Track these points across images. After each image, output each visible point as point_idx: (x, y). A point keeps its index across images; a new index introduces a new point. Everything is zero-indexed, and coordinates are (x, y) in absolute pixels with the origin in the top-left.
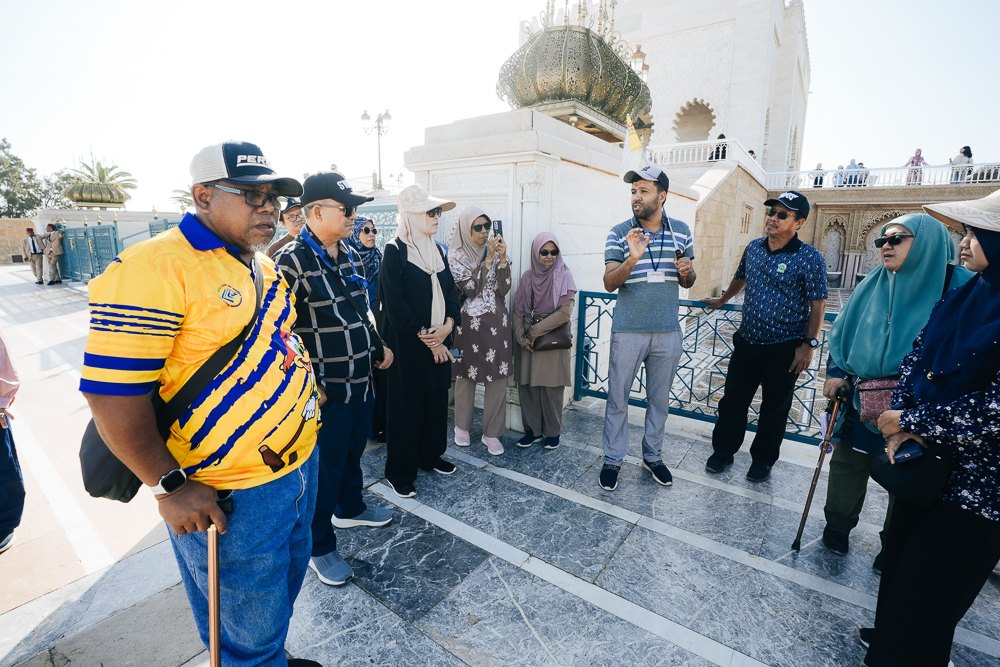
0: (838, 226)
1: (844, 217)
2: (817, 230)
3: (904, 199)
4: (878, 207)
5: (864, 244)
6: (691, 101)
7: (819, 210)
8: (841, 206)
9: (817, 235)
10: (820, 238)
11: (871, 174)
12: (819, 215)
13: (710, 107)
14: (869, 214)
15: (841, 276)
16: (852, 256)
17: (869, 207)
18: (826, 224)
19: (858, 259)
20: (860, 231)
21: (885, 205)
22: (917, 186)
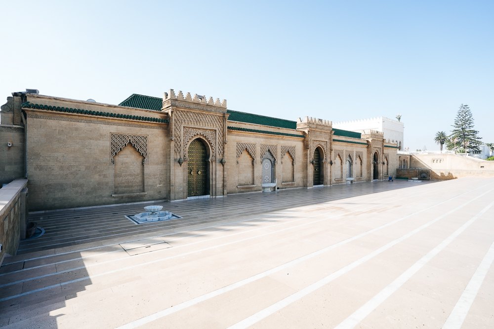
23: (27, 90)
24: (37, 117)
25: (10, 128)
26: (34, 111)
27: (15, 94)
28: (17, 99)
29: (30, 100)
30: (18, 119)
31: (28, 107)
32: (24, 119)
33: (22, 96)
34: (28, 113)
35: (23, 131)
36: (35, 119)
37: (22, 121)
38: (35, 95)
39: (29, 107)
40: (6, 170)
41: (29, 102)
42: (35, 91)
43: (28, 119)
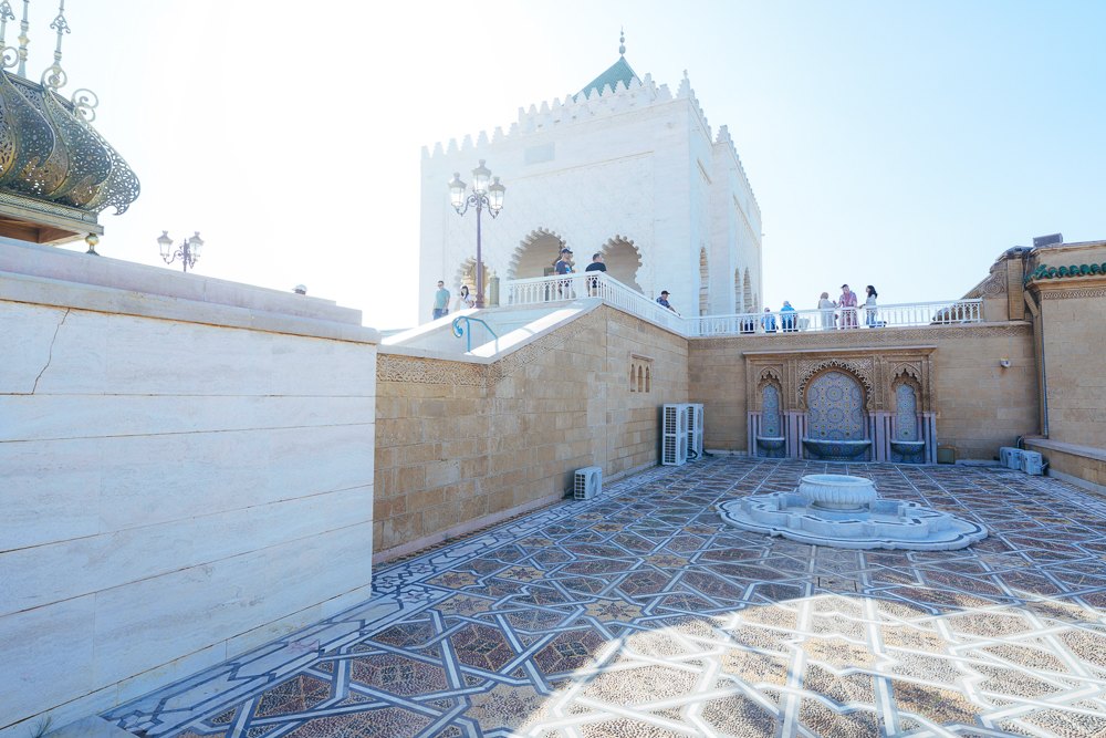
0: (770, 379)
1: (777, 369)
2: (749, 386)
3: (841, 345)
4: (812, 355)
5: (805, 401)
6: (614, 239)
7: (748, 361)
8: (771, 356)
9: (750, 392)
10: (753, 395)
11: (801, 317)
12: (749, 367)
13: (634, 245)
14: (804, 364)
15: (784, 441)
16: (793, 416)
17: (802, 356)
18: (758, 377)
19: (800, 419)
20: (798, 386)
21: (819, 354)
22: (852, 330)
23: (1035, 240)
24: (1064, 296)
25: (1003, 327)
26: (1058, 283)
27: (1010, 255)
28: (1015, 264)
29: (1048, 260)
30: (1018, 308)
31: (1047, 277)
32: (1032, 305)
33: (1025, 256)
34: (1044, 291)
35: (1031, 330)
36: (1060, 301)
37: (1027, 309)
38: (1058, 246)
39: (1049, 276)
40: (999, 417)
41: (1044, 266)
42: (1056, 238)
43: (1044, 303)
